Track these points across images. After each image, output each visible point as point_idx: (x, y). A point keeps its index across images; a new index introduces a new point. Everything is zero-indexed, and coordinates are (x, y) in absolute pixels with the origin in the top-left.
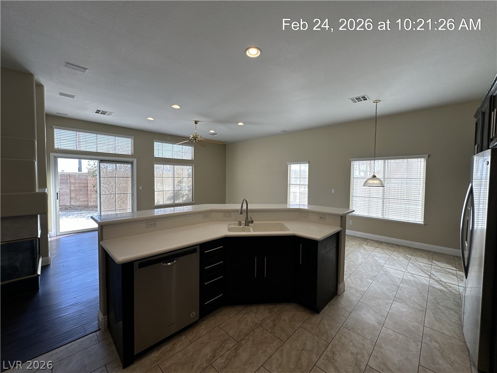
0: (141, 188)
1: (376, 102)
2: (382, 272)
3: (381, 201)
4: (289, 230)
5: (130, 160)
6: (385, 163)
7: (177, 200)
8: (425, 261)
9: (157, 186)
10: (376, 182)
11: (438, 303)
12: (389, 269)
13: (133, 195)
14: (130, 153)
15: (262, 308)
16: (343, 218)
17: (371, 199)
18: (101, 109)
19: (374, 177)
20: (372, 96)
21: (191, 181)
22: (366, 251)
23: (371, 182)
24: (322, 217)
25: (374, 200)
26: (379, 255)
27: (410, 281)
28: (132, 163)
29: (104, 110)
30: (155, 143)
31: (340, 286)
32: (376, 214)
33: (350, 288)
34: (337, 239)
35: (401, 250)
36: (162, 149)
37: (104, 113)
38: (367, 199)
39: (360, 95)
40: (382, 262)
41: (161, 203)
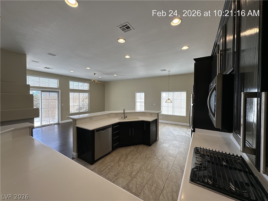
0: (63, 105)
1: (169, 71)
2: (171, 133)
3: (172, 108)
4: (140, 119)
5: (57, 90)
6: (173, 93)
7: (81, 110)
8: (186, 129)
9: (71, 104)
10: (170, 101)
11: (186, 140)
12: (174, 133)
13: (58, 108)
14: (57, 87)
15: (132, 147)
16: (158, 114)
17: (169, 107)
18: (48, 67)
19: (169, 99)
20: (167, 69)
21: (88, 101)
22: (167, 127)
23: (168, 101)
24: (151, 114)
25: (170, 108)
26: (171, 128)
27: (180, 135)
28: (58, 92)
29: (49, 67)
30: (70, 82)
31: (158, 137)
32: (170, 113)
33: (161, 139)
34: (156, 122)
35: (179, 126)
36: (73, 85)
37: (48, 68)
38: (167, 107)
39: (163, 69)
40: (172, 130)
41: (73, 112)
